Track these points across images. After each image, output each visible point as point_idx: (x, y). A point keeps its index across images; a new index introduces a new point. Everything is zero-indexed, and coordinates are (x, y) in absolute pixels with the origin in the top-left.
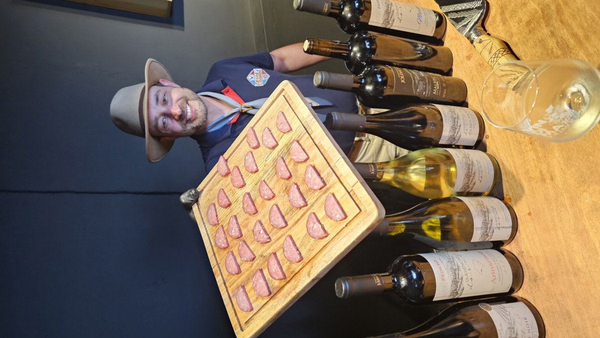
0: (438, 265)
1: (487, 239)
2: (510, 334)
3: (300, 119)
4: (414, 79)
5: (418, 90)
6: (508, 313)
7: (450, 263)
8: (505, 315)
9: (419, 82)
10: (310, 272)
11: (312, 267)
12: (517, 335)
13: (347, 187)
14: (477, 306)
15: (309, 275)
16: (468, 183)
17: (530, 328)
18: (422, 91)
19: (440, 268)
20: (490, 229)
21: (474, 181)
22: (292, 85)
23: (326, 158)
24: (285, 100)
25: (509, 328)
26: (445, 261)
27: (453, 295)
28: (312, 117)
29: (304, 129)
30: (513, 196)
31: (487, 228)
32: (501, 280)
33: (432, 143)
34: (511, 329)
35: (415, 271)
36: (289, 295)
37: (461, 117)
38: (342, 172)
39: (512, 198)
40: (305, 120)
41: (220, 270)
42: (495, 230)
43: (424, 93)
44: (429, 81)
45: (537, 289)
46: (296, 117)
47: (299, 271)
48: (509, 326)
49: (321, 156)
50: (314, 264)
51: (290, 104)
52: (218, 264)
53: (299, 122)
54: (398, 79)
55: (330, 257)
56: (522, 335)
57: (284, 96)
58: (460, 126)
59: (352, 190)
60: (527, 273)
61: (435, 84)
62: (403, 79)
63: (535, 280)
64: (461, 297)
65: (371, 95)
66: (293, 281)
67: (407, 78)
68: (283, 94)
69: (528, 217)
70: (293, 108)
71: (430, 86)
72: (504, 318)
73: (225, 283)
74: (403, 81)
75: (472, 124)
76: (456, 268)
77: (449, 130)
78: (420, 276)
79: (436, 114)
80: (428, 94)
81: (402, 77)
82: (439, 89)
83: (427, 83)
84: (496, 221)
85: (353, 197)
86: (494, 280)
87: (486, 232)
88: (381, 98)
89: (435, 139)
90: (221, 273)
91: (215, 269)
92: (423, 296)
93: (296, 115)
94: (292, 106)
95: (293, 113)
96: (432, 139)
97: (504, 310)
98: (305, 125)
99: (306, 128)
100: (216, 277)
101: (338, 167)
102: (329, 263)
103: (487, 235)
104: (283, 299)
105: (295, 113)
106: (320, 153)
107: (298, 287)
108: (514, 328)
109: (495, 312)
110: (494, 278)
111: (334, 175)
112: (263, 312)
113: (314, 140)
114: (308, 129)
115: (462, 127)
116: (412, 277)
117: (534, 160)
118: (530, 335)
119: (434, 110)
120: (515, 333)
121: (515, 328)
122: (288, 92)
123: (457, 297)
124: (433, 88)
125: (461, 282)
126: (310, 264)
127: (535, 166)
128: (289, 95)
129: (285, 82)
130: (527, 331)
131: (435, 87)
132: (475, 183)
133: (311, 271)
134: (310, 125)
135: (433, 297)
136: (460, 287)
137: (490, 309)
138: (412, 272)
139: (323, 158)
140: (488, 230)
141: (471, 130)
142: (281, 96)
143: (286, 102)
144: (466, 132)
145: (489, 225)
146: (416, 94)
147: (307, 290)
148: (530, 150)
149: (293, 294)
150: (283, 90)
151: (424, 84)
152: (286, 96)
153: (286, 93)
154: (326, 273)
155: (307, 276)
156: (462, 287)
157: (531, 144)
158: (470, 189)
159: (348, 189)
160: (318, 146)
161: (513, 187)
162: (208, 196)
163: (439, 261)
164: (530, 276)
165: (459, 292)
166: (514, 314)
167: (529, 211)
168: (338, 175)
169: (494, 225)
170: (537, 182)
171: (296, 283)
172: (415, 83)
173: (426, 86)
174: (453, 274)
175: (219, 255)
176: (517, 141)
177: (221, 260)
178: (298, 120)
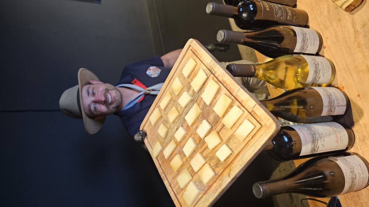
0: (302, 131)
1: (331, 114)
2: (352, 176)
3: (205, 64)
4: (275, 8)
5: (278, 16)
6: (348, 162)
7: (309, 130)
8: (347, 163)
9: (278, 10)
10: (229, 173)
11: (231, 170)
12: (356, 176)
13: (248, 109)
14: (328, 158)
15: (229, 176)
16: (315, 77)
17: (363, 171)
18: (280, 16)
19: (303, 134)
20: (333, 107)
21: (319, 76)
22: (196, 41)
23: (229, 90)
24: (192, 53)
25: (351, 172)
26: (306, 129)
27: (312, 152)
28: (214, 62)
29: (209, 71)
30: (346, 85)
31: (331, 106)
32: (342, 141)
33: (289, 52)
34: (352, 172)
35: (286, 137)
36: (217, 191)
37: (307, 33)
38: (243, 99)
39: (344, 86)
40: (209, 65)
41: (166, 177)
42: (336, 108)
43: (282, 18)
44: (284, 10)
45: (365, 145)
46: (202, 63)
47: (221, 174)
48: (351, 170)
49: (225, 89)
50: (232, 167)
51: (197, 55)
52: (164, 172)
53: (205, 66)
54: (265, 8)
55: (243, 161)
56: (359, 176)
57: (191, 50)
58: (307, 40)
59: (253, 111)
60: (357, 136)
61: (288, 12)
62: (268, 8)
63: (364, 140)
64: (317, 153)
65: (246, 20)
66: (218, 181)
67: (271, 8)
68: (190, 48)
69: (358, 98)
70: (199, 58)
71: (285, 13)
72: (347, 165)
73: (170, 185)
74: (268, 9)
75: (315, 38)
76: (314, 133)
77: (301, 42)
78: (290, 139)
79: (290, 31)
80: (284, 19)
81: (267, 7)
82: (291, 16)
83: (284, 11)
84: (337, 101)
85: (254, 116)
86: (337, 141)
87: (331, 109)
88: (252, 22)
89: (290, 49)
90: (167, 178)
91: (163, 176)
92: (292, 153)
93: (202, 62)
94: (198, 56)
95: (200, 61)
96: (288, 49)
97: (346, 160)
98: (209, 69)
99: (210, 70)
100: (164, 181)
101: (239, 95)
102: (243, 166)
103: (331, 111)
104: (213, 194)
105: (201, 61)
106: (224, 87)
107: (223, 185)
108: (353, 172)
109: (340, 161)
110: (337, 139)
111: (237, 101)
112: (200, 204)
113: (218, 78)
114: (212, 71)
115: (309, 40)
116: (284, 141)
117: (361, 58)
118: (364, 176)
119: (288, 29)
120: (355, 175)
121: (355, 172)
122: (194, 47)
123: (314, 153)
124: (287, 15)
125: (317, 143)
126: (229, 168)
127: (363, 62)
128: (195, 49)
129: (191, 40)
130: (361, 174)
131: (288, 14)
132: (320, 77)
133: (231, 173)
134: (213, 68)
135: (300, 153)
136: (317, 146)
137: (337, 160)
138: (284, 137)
139: (227, 90)
140: (332, 108)
141: (314, 42)
142: (189, 51)
143: (194, 54)
144: (311, 43)
145: (333, 104)
146: (276, 19)
147: (229, 186)
148: (358, 52)
149: (220, 190)
150: (190, 46)
151: (281, 12)
152: (192, 50)
153: (193, 48)
154: (241, 173)
155: (228, 177)
156: (318, 146)
157: (359, 47)
158: (316, 81)
159: (249, 111)
160: (222, 82)
161: (346, 79)
162: (150, 126)
163: (301, 129)
164: (359, 138)
165: (316, 150)
166: (353, 163)
167: (358, 94)
168: (240, 101)
169: (336, 104)
170: (364, 73)
171: (220, 182)
172: (275, 11)
173: (283, 13)
174: (312, 137)
175: (163, 166)
176: (348, 47)
177: (165, 169)
178: (204, 66)
